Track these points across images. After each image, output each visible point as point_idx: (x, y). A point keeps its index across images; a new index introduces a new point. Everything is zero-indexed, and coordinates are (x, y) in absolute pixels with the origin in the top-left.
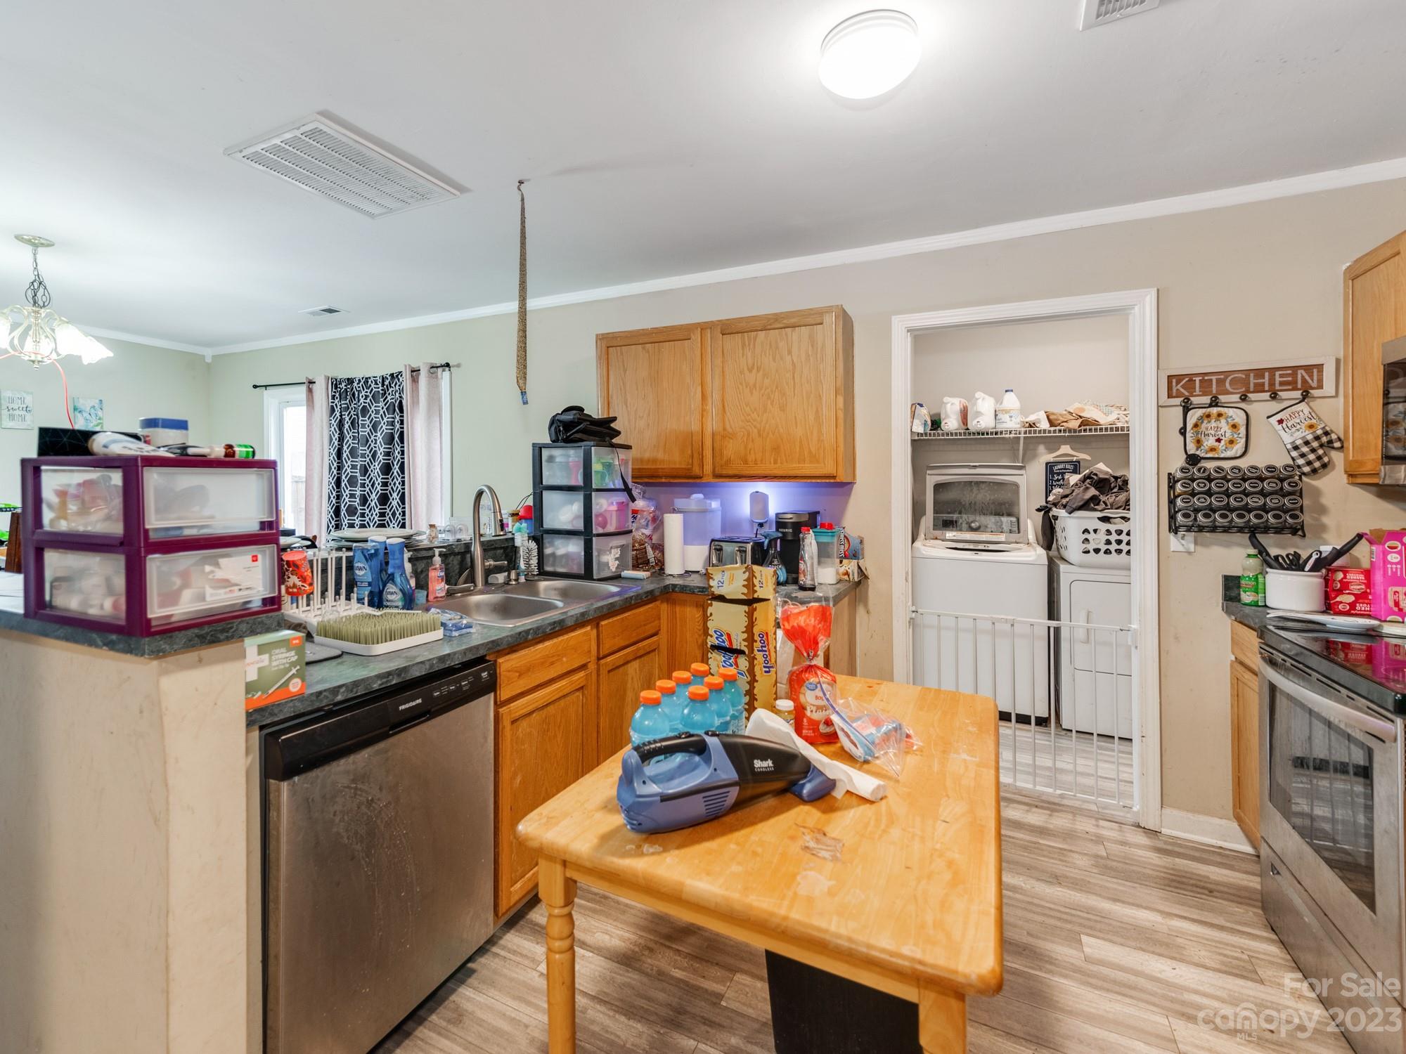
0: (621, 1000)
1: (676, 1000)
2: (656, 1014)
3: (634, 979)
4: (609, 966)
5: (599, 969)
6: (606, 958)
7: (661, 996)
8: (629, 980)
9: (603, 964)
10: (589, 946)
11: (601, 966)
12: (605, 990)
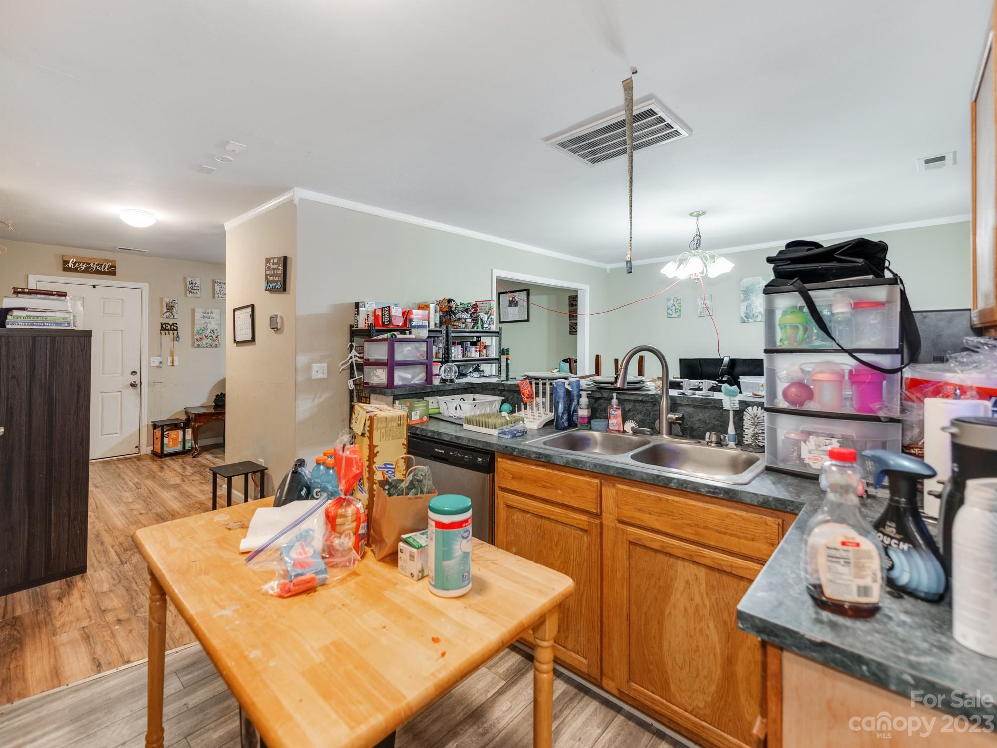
0: (441, 705)
1: (427, 737)
2: (421, 721)
3: (456, 716)
4: (474, 704)
5: (473, 698)
6: (483, 704)
7: (434, 728)
8: (457, 712)
9: (477, 701)
10: (498, 696)
11: (475, 699)
12: (453, 698)
